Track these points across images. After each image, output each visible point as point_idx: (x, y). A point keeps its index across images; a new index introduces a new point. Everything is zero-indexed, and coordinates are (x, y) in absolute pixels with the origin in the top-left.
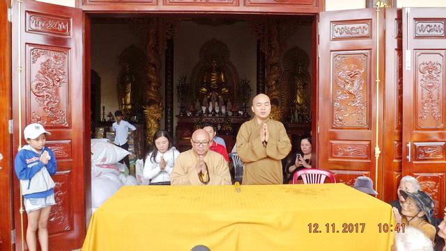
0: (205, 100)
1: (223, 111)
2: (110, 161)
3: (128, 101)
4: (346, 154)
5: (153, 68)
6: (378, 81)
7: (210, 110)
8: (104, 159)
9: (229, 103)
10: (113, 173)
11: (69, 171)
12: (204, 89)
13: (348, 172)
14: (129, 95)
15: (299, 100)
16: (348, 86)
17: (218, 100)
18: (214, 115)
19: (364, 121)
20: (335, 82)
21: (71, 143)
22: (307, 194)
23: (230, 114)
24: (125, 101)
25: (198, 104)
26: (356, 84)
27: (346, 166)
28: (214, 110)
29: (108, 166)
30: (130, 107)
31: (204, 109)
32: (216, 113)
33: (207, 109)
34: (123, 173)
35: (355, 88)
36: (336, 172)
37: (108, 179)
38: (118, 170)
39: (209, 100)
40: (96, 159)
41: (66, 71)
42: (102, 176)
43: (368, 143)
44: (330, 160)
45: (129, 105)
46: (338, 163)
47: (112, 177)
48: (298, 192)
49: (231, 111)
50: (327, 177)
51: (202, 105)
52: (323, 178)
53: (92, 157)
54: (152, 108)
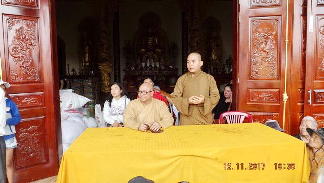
0: (144, 57)
1: (158, 66)
2: (74, 107)
3: (87, 59)
4: (261, 99)
5: (105, 35)
6: (287, 41)
7: (148, 65)
8: (71, 106)
9: (162, 60)
10: (78, 116)
11: (43, 117)
12: (143, 50)
13: (262, 114)
14: (87, 55)
15: (213, 57)
16: (263, 45)
17: (154, 58)
18: (151, 69)
19: (275, 73)
20: (253, 42)
21: (43, 94)
22: (234, 132)
23: (163, 68)
24: (84, 59)
25: (139, 61)
26: (269, 43)
27: (260, 109)
28: (151, 65)
29: (74, 111)
30: (88, 64)
31: (143, 64)
32: (153, 68)
33: (146, 65)
34: (85, 115)
35: (268, 47)
36: (252, 113)
37: (74, 121)
38: (81, 113)
39: (147, 58)
40: (64, 106)
41: (37, 36)
42: (70, 118)
43: (278, 90)
44: (248, 104)
45: (87, 62)
46: (254, 106)
47: (77, 120)
48: (226, 131)
49: (164, 66)
50: (245, 117)
51: (142, 61)
52: (243, 118)
53: (61, 105)
54: (105, 65)
